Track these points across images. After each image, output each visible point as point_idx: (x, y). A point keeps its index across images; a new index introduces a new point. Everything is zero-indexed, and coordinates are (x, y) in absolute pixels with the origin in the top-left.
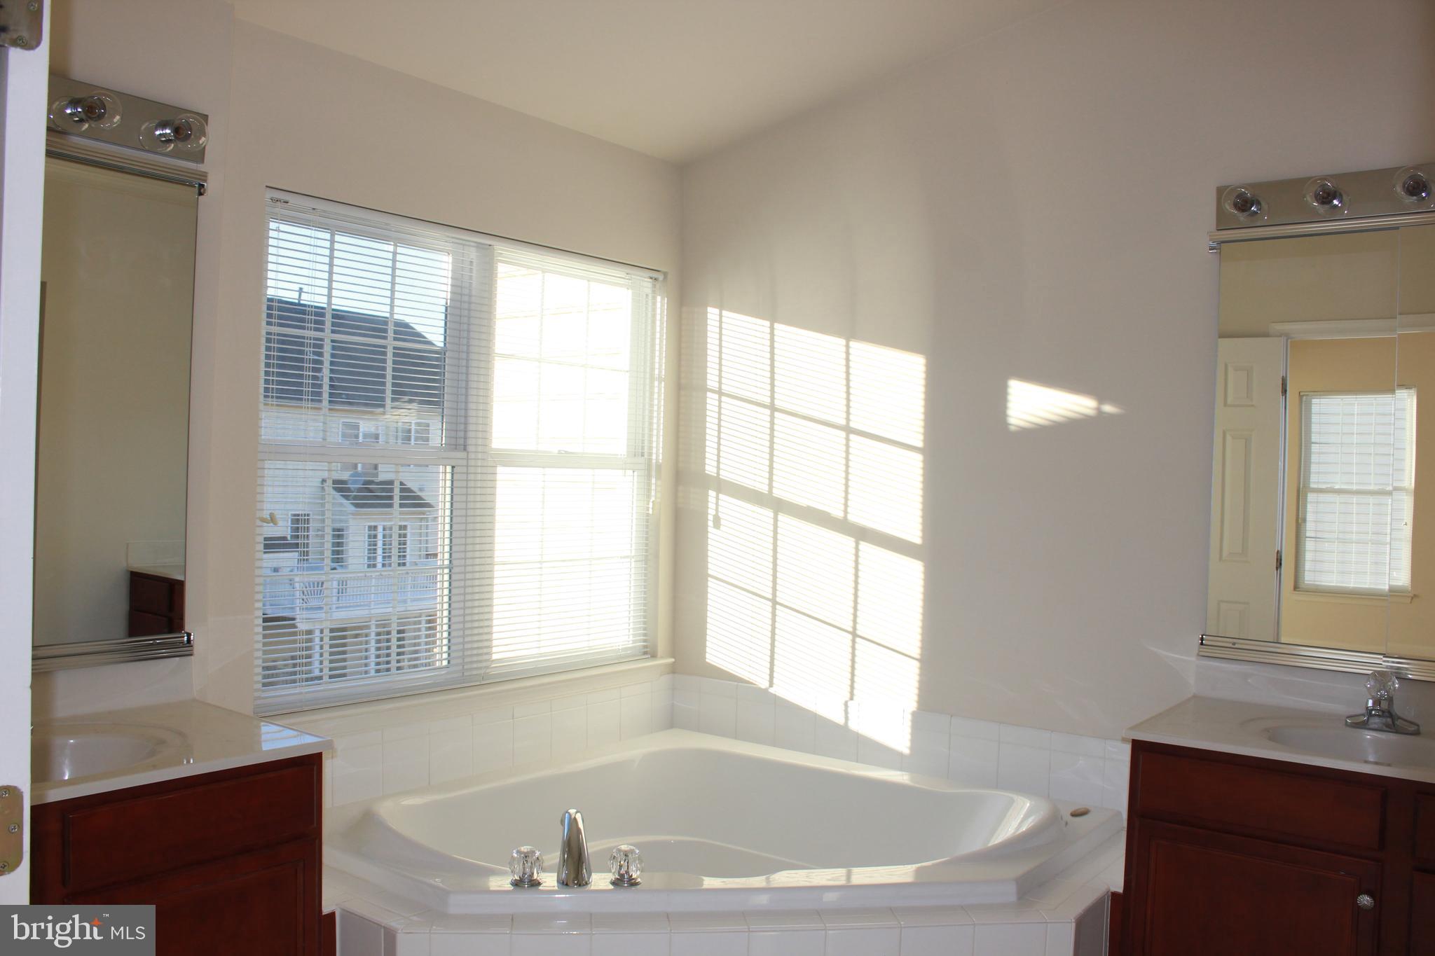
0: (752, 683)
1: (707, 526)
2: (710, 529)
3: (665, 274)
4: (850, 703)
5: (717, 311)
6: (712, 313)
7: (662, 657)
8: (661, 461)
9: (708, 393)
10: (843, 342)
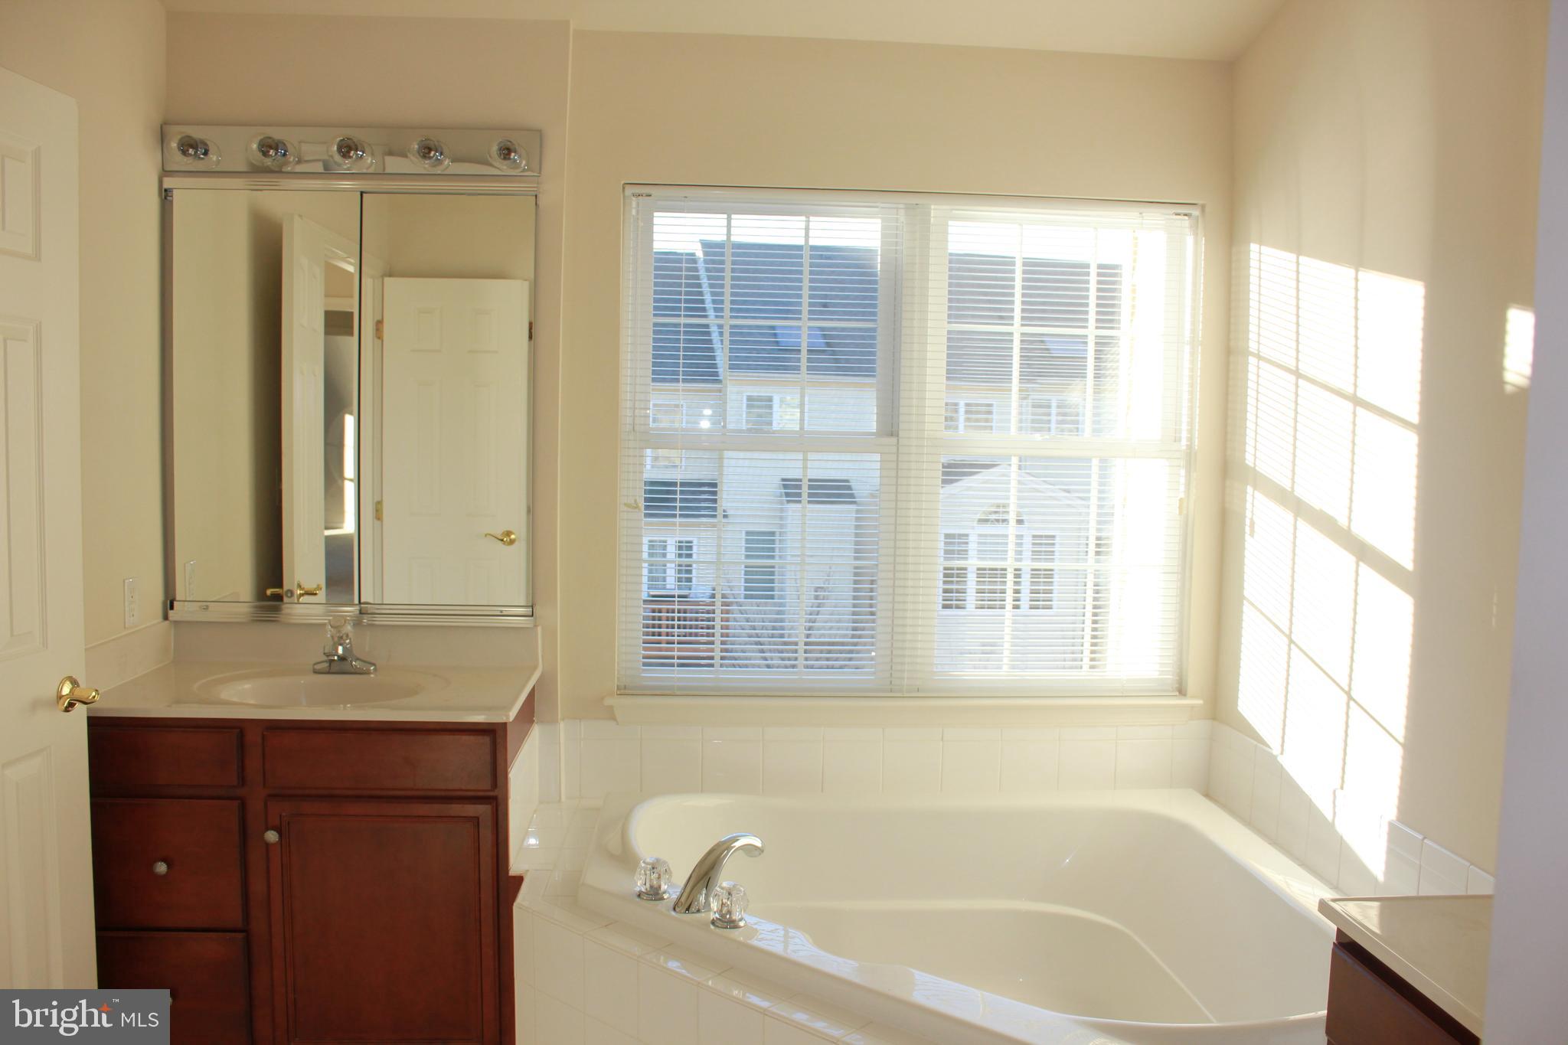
0: (1269, 747)
1: (1244, 533)
2: (1247, 537)
3: (1203, 207)
4: (1339, 792)
5: (1257, 246)
6: (1254, 247)
7: (1193, 697)
8: (1196, 448)
9: (1250, 357)
10: (1352, 271)
